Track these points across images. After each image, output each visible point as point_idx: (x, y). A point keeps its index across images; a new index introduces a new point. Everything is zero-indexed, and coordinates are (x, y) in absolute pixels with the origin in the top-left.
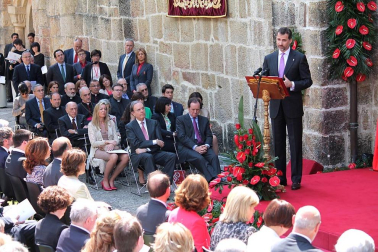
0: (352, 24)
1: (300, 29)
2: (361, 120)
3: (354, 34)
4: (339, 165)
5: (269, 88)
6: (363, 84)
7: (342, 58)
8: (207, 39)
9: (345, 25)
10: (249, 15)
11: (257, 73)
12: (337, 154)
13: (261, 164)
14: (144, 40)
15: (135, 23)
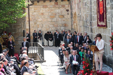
5: (94, 48)
13: (88, 70)
14: (94, 33)
15: (93, 29)
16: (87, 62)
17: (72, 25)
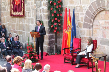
0: (56, 19)
1: (43, 20)
2: (58, 43)
3: (56, 22)
4: (53, 54)
5: (36, 35)
6: (59, 34)
7: (53, 27)
8: (20, 22)
9: (54, 19)
10: (30, 17)
11: (32, 31)
12: (52, 51)
14: (4, 22)
15: (2, 18)
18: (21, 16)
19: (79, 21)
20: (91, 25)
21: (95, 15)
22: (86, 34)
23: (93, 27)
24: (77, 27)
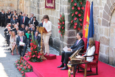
0: (76, 13)
1: (65, 14)
3: (77, 16)
8: (52, 15)
9: (74, 13)
13: (36, 52)
14: (41, 14)
15: (40, 10)
16: (34, 44)
17: (18, 5)
18: (52, 8)
19: (98, 16)
20: (109, 22)
21: (113, 10)
22: (104, 33)
23: (111, 25)
24: (97, 23)
